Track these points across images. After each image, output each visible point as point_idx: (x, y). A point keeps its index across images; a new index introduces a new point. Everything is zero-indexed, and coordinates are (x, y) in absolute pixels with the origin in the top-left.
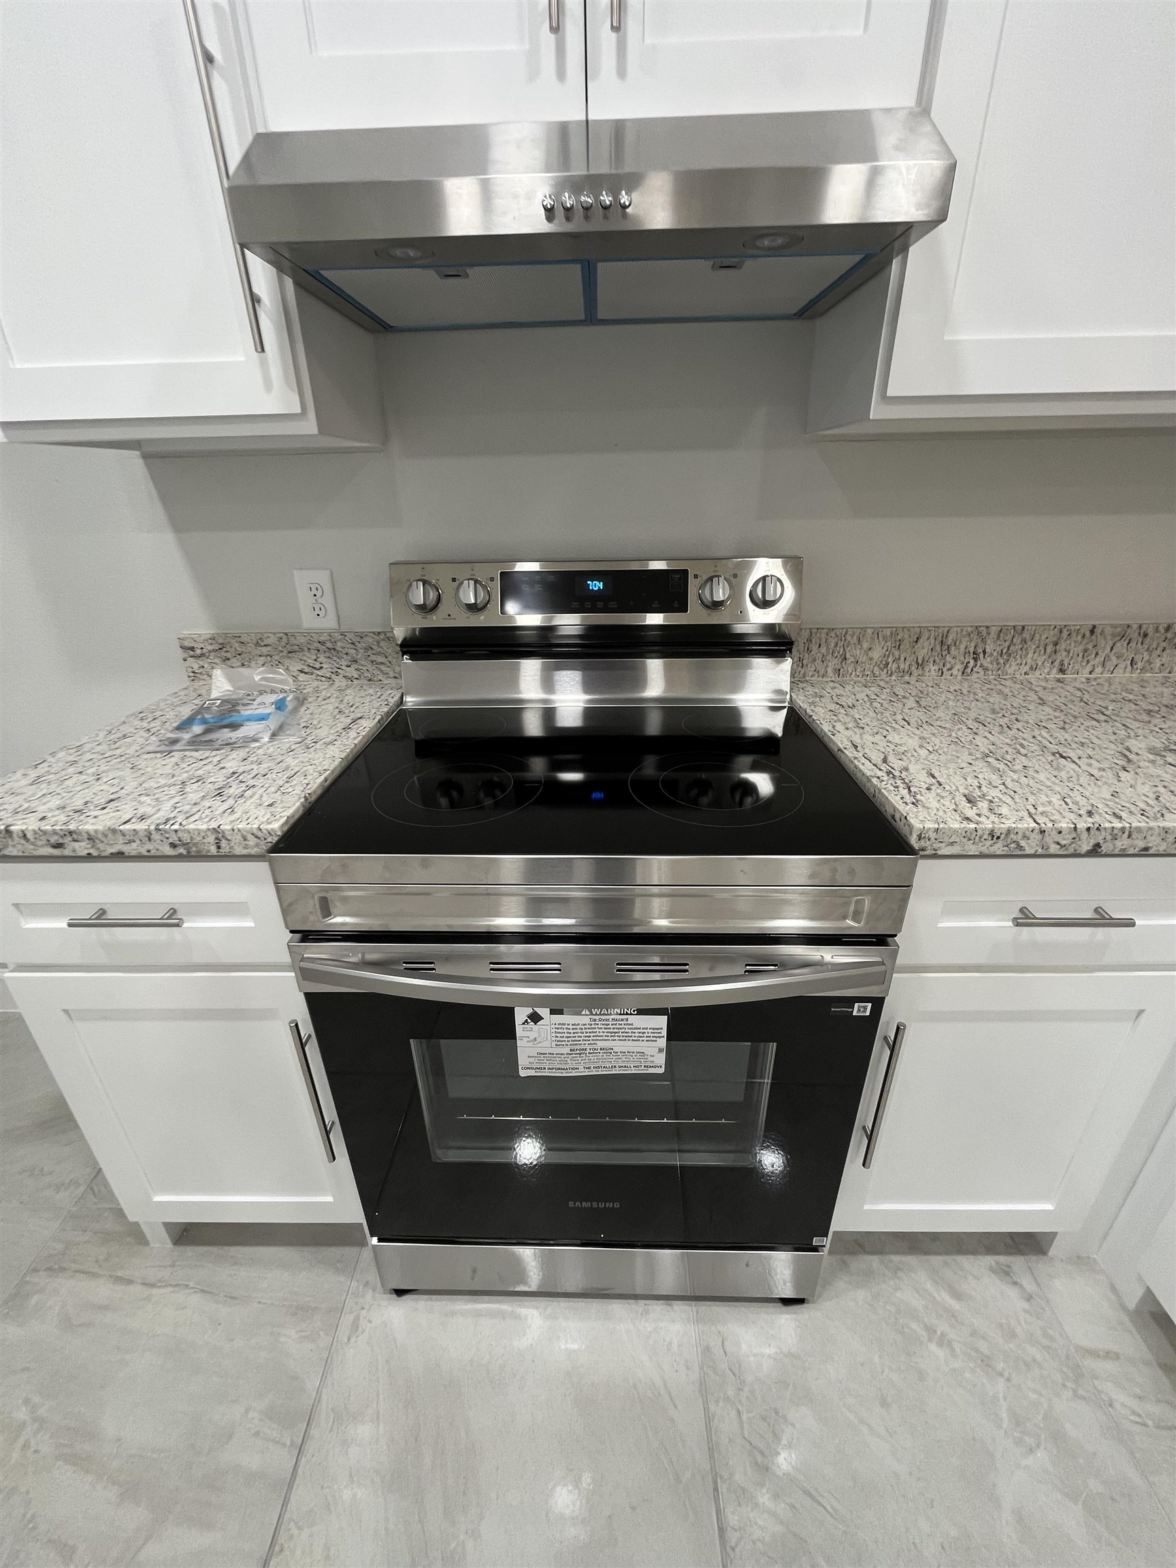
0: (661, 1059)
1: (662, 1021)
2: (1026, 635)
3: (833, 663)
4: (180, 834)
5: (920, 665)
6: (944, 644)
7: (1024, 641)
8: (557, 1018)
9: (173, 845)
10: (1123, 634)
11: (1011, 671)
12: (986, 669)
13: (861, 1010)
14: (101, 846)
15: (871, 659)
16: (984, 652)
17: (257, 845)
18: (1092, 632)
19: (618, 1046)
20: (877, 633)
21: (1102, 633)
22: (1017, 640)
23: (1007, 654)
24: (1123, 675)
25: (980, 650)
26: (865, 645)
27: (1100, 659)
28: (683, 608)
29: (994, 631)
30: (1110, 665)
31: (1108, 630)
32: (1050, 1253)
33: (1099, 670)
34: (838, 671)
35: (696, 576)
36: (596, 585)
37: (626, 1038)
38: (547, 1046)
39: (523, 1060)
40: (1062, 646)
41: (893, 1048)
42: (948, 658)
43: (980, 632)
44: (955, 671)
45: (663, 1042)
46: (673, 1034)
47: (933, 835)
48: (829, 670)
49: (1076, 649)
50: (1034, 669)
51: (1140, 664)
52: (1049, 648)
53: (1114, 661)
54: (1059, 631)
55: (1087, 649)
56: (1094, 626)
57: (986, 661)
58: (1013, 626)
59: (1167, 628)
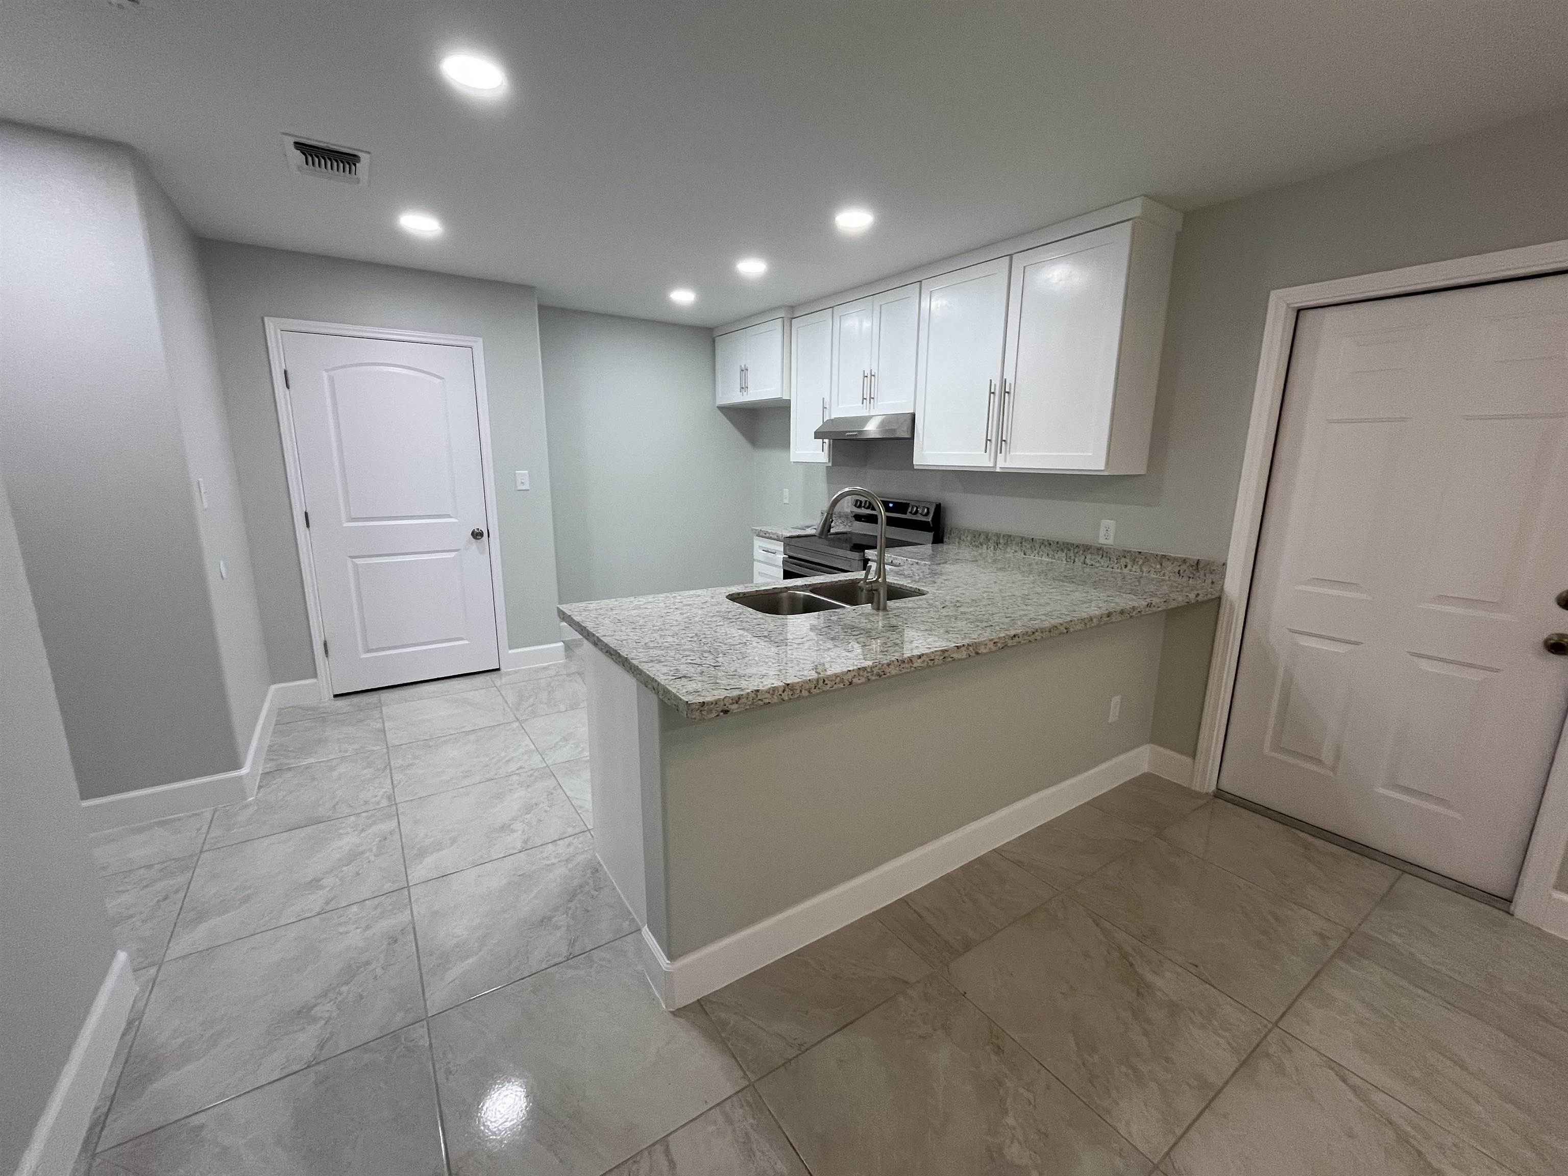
2: (1012, 538)
7: (1012, 541)
10: (1043, 542)
18: (1033, 541)
20: (969, 531)
22: (1009, 540)
23: (1006, 544)
24: (1046, 559)
25: (998, 542)
26: (966, 535)
27: (1036, 552)
28: (906, 514)
29: (1002, 535)
31: (1038, 541)
33: (1037, 555)
34: (959, 542)
35: (911, 505)
36: (891, 505)
40: (1024, 544)
42: (989, 544)
43: (997, 535)
44: (991, 549)
49: (1028, 546)
50: (1016, 551)
51: (1050, 556)
52: (1020, 544)
53: (1041, 553)
54: (1022, 539)
55: (1031, 547)
56: (1033, 539)
57: (1000, 546)
58: (1008, 535)
59: (1058, 543)
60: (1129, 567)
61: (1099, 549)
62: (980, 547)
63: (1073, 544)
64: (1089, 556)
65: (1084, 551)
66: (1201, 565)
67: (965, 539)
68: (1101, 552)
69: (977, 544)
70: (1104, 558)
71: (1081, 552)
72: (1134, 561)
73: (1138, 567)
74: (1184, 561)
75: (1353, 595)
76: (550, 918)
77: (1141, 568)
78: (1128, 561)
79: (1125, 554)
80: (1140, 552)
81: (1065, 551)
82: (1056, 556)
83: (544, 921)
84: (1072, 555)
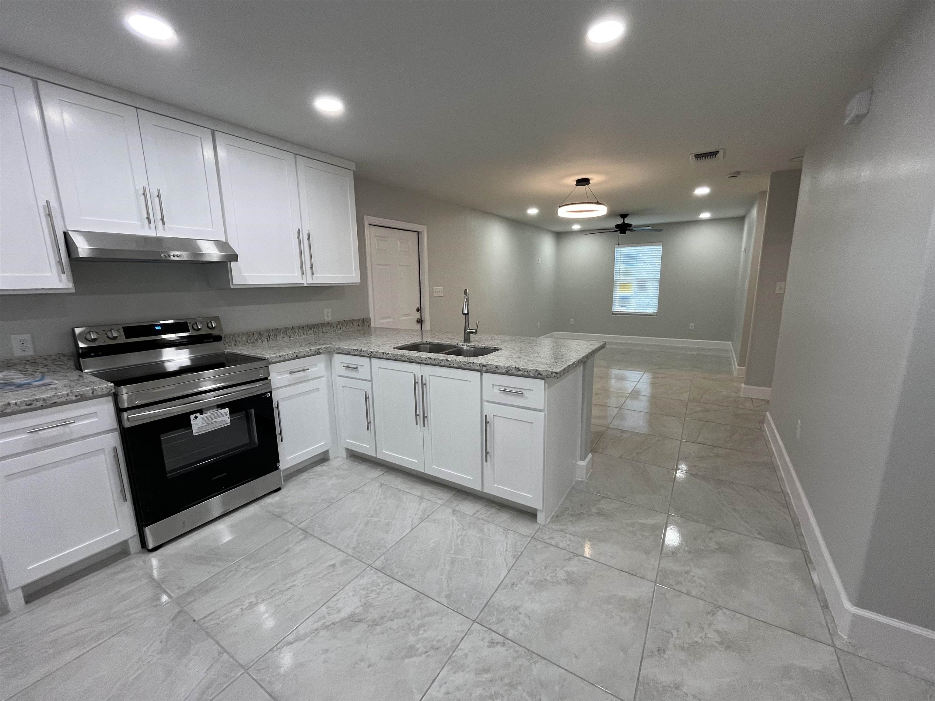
0: (229, 421)
1: (227, 410)
2: (279, 330)
3: (233, 343)
4: (79, 392)
5: (256, 340)
6: (260, 334)
7: (279, 332)
8: (202, 416)
9: (76, 396)
10: (299, 328)
11: (278, 339)
12: (272, 339)
13: (268, 395)
14: (47, 401)
15: (243, 340)
16: (271, 335)
17: (106, 391)
18: (293, 328)
19: (218, 420)
20: (243, 334)
21: (295, 328)
22: (277, 332)
23: (276, 335)
24: (303, 337)
25: (269, 335)
26: (241, 337)
27: (296, 334)
29: (271, 330)
30: (299, 335)
31: (296, 328)
32: (330, 459)
33: (297, 336)
34: (235, 345)
35: (190, 323)
37: (220, 417)
38: (200, 425)
39: (194, 431)
40: (287, 332)
41: (278, 408)
42: (263, 338)
43: (268, 331)
45: (229, 416)
46: (231, 413)
47: (269, 358)
48: (233, 345)
49: (291, 332)
50: (283, 338)
51: (305, 334)
52: (285, 333)
53: (300, 334)
54: (286, 329)
55: (293, 332)
56: (293, 327)
57: (272, 337)
58: (276, 329)
59: (308, 326)
60: (342, 328)
61: (328, 324)
62: (256, 342)
63: (316, 324)
64: (324, 329)
65: (322, 326)
66: (364, 320)
67: (241, 340)
68: (329, 325)
69: (252, 341)
70: (331, 327)
71: (320, 327)
72: (343, 325)
73: (345, 328)
74: (359, 320)
75: (389, 320)
76: (597, 513)
77: (346, 327)
78: (341, 326)
79: (339, 323)
80: (344, 321)
81: (312, 329)
82: (308, 333)
83: (601, 513)
84: (316, 330)
